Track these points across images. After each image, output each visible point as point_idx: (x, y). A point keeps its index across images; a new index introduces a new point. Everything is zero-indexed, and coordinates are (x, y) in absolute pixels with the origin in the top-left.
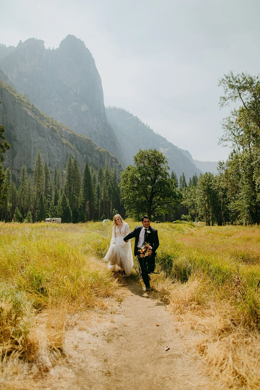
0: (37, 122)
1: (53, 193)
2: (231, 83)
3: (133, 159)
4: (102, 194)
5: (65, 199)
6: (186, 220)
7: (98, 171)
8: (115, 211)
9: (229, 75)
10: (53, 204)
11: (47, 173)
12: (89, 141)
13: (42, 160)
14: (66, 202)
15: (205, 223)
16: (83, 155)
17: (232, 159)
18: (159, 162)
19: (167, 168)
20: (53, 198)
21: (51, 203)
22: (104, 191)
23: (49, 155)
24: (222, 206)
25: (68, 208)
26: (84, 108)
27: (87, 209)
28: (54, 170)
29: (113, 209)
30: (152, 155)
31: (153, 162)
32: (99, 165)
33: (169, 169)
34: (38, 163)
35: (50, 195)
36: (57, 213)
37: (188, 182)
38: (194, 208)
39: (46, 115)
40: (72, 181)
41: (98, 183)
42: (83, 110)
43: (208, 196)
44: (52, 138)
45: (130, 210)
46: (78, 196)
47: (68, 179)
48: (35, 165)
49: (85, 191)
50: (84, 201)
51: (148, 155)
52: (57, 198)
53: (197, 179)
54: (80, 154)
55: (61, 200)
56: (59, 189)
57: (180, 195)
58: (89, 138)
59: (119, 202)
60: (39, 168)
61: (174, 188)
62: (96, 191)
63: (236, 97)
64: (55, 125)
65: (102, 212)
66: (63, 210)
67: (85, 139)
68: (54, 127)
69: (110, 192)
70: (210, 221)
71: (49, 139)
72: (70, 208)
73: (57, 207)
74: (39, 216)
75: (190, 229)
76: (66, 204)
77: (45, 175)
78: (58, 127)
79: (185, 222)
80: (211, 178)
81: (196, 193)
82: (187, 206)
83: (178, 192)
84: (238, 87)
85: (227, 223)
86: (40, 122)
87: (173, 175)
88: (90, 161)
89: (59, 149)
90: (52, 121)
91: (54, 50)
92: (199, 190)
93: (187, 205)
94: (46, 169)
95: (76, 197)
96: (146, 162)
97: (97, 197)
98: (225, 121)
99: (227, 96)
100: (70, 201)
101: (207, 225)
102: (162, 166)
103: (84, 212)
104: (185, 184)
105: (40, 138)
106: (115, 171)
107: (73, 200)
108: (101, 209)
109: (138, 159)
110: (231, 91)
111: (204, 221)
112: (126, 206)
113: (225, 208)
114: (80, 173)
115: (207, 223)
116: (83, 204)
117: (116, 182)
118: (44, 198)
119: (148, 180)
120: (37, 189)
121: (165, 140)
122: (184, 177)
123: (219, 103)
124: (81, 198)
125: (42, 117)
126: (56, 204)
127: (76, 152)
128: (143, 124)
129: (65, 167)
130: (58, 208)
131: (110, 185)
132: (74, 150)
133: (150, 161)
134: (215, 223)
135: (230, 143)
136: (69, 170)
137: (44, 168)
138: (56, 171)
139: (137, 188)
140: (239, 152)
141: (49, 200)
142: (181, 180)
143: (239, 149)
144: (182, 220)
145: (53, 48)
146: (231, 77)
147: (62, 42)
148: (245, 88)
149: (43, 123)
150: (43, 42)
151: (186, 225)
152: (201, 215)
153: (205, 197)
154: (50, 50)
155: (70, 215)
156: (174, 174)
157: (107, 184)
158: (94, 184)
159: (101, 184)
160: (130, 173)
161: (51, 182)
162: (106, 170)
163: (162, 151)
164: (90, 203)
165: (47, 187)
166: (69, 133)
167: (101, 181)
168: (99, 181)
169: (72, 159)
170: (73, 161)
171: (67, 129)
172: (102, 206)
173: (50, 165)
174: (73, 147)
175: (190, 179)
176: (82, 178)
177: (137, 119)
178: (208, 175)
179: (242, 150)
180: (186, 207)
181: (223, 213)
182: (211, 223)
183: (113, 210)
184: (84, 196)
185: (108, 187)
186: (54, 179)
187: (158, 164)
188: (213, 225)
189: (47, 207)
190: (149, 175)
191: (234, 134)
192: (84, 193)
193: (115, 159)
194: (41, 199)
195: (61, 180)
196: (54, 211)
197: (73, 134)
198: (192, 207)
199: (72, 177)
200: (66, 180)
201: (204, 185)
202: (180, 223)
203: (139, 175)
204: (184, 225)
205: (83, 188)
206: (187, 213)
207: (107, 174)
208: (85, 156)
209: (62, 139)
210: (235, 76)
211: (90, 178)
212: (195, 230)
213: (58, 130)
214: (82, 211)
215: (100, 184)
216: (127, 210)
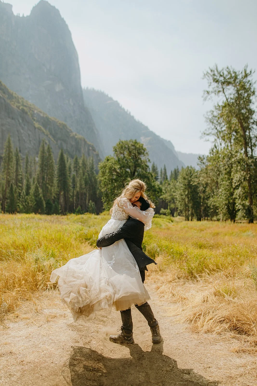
0: (5, 101)
1: (25, 182)
2: (215, 77)
3: (113, 149)
4: (78, 185)
5: (38, 189)
6: (165, 214)
7: (74, 160)
8: (91, 204)
9: (214, 68)
10: (25, 193)
11: (17, 160)
12: (64, 126)
13: (12, 145)
14: (38, 192)
15: (184, 218)
16: (57, 141)
17: (213, 154)
18: (139, 154)
19: (147, 160)
20: (24, 187)
21: (22, 192)
22: (80, 182)
23: (19, 140)
24: (202, 201)
25: (41, 198)
26: (58, 88)
27: (62, 200)
28: (25, 157)
29: (89, 200)
30: (133, 146)
31: (134, 154)
32: (74, 153)
33: (150, 162)
34: (8, 149)
35: (20, 185)
36: (28, 203)
37: (169, 174)
38: (174, 203)
39: (15, 94)
40: (45, 169)
41: (73, 173)
42: (57, 90)
43: (188, 191)
44: (23, 120)
45: (108, 203)
46: (51, 186)
47: (40, 167)
48: (4, 151)
49: (60, 181)
50: (58, 191)
51: (128, 146)
52: (28, 188)
53: (178, 172)
54: (54, 140)
55: (34, 190)
56: (31, 177)
57: (159, 188)
58: (64, 123)
59: (96, 194)
60: (9, 154)
61: (154, 182)
62: (71, 181)
63: (219, 91)
64: (26, 106)
65: (78, 204)
66: (36, 201)
67: (60, 123)
68: (25, 108)
69: (86, 183)
70: (189, 216)
71: (19, 121)
72: (43, 198)
73: (28, 197)
74: (9, 207)
75: (167, 223)
76: (39, 195)
77: (15, 162)
78: (30, 108)
79: (164, 216)
80: (192, 172)
81: (177, 187)
82: (167, 201)
83: (158, 186)
84: (222, 82)
85: (206, 218)
86: (8, 101)
87: (154, 167)
88: (65, 148)
89: (30, 133)
90: (23, 101)
91: (25, 17)
92: (180, 184)
93: (167, 199)
94: (17, 155)
95: (49, 187)
96: (126, 153)
97: (72, 188)
98: (209, 114)
99: (210, 89)
100: (43, 191)
101: (186, 220)
102: (143, 158)
103: (59, 203)
104: (166, 177)
105: (9, 120)
106: (92, 160)
107: (46, 190)
108: (76, 201)
109: (117, 150)
110: (215, 85)
111: (183, 216)
112: (104, 198)
113: (205, 203)
114: (54, 161)
115: (186, 218)
116: (57, 194)
117: (93, 173)
118: (14, 187)
119: (128, 172)
120: (7, 178)
121: (146, 128)
122: (165, 170)
123: (203, 97)
124: (54, 189)
125: (11, 96)
126: (28, 194)
127: (49, 137)
128: (124, 109)
129: (37, 153)
130: (31, 198)
131: (86, 176)
132: (47, 136)
133: (130, 152)
134: (194, 219)
135: (212, 138)
136: (43, 158)
137: (15, 154)
138: (27, 158)
139: (116, 180)
140: (220, 147)
141: (19, 189)
142: (161, 173)
143: (221, 144)
144: (161, 214)
145: (23, 15)
146: (216, 71)
147: (34, 8)
148: (229, 83)
149: (13, 103)
150: (11, 6)
151: (165, 220)
152: (180, 210)
153: (185, 192)
154: (19, 17)
155: (43, 206)
156: (155, 165)
157: (84, 174)
158: (70, 173)
159: (77, 174)
160: (109, 164)
161: (22, 170)
162: (82, 158)
163: (143, 141)
164: (64, 194)
165: (17, 175)
166: (42, 115)
167: (77, 171)
168: (74, 170)
169: (45, 145)
170: (46, 148)
171: (40, 112)
172: (78, 197)
173: (20, 151)
174: (47, 132)
175: (172, 172)
176: (56, 167)
177: (116, 104)
178: (190, 168)
179: (223, 145)
180: (165, 201)
181: (203, 208)
182: (190, 218)
183: (89, 202)
184: (58, 186)
185: (85, 177)
186: (25, 166)
187: (138, 155)
188: (192, 220)
189: (17, 198)
190: (129, 167)
191: (216, 128)
192: (58, 183)
193: (93, 147)
194: (12, 189)
195: (33, 168)
196: (26, 202)
197: (46, 117)
198: (172, 201)
199: (45, 165)
200: (38, 169)
201: (184, 179)
202: (159, 218)
203: (119, 167)
204: (162, 219)
205: (57, 178)
206: (166, 208)
207: (84, 164)
208: (59, 142)
209: (34, 122)
210: (220, 69)
211: (65, 166)
212: (173, 225)
213: (29, 112)
214: (56, 203)
215: (75, 174)
216: (105, 202)
